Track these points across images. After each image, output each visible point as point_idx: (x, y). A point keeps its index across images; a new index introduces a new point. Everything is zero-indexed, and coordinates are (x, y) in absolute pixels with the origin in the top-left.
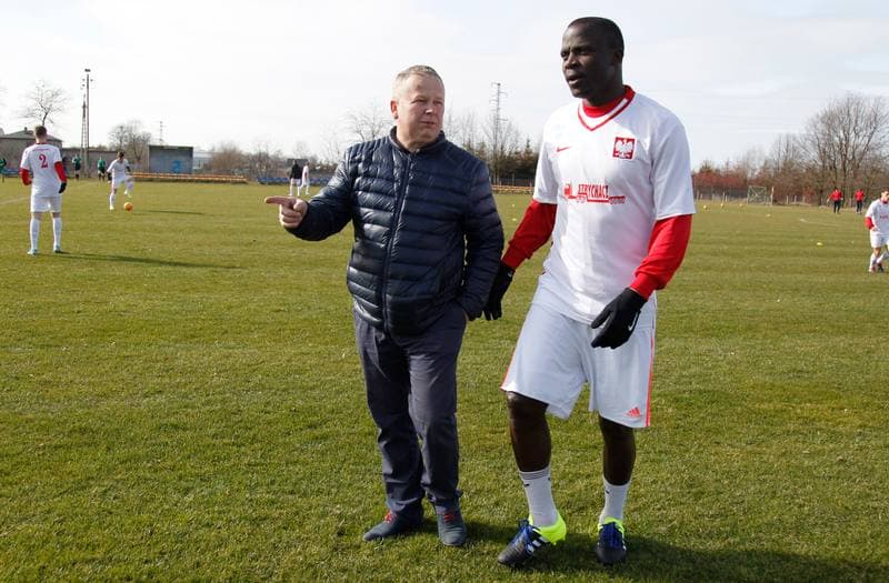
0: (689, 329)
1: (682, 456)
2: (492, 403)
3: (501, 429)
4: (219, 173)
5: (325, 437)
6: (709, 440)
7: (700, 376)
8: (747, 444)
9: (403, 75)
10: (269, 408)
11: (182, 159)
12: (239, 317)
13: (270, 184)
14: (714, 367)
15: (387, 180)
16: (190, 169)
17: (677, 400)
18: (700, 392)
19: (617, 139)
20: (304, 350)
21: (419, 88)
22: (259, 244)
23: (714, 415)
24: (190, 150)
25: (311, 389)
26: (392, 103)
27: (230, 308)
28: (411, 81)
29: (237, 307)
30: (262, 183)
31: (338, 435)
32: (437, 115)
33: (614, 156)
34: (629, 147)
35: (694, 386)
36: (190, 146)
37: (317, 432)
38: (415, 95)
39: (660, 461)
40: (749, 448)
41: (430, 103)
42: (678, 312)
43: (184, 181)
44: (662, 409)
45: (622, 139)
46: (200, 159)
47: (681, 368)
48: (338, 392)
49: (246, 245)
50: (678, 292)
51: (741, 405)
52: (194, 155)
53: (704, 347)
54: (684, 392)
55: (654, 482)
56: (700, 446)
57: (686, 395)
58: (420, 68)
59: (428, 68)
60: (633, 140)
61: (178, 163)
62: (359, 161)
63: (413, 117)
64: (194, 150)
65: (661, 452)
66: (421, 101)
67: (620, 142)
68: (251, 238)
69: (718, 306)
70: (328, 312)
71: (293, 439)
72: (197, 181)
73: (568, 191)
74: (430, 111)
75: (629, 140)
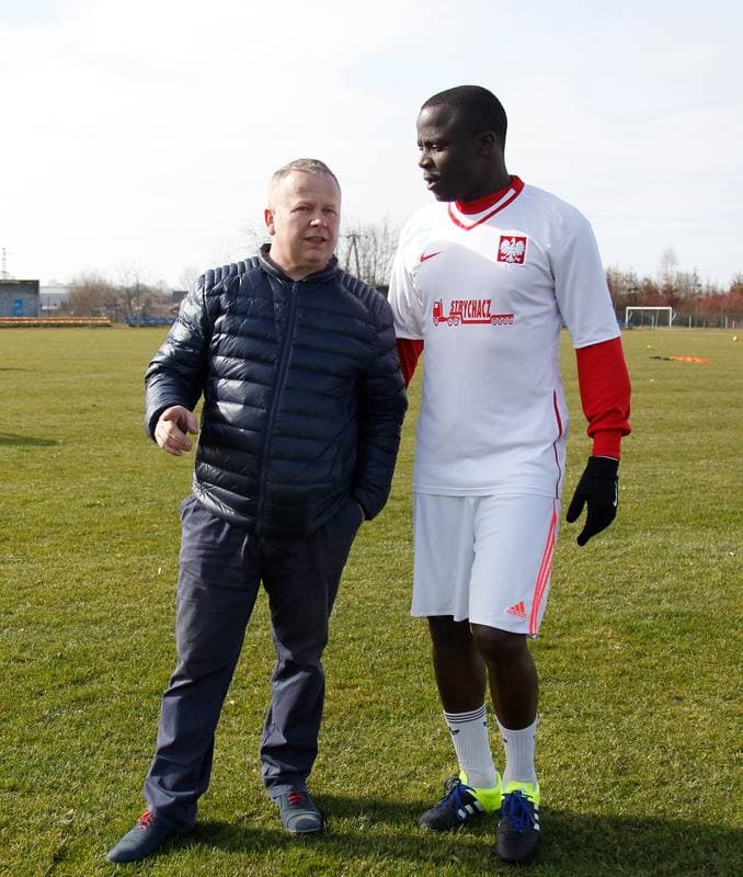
0: (675, 518)
1: (618, 722)
2: (353, 639)
3: (354, 682)
4: (79, 314)
5: (90, 699)
6: (667, 694)
7: (676, 590)
8: (725, 699)
9: (282, 173)
10: (26, 655)
11: (26, 297)
12: (33, 517)
13: (142, 326)
14: (699, 575)
15: (264, 318)
16: (36, 310)
17: (631, 630)
18: (669, 615)
19: (503, 238)
20: (108, 563)
21: (302, 191)
22: (101, 409)
23: (682, 653)
24: (34, 285)
25: (96, 622)
26: (267, 212)
27: (25, 503)
28: (292, 181)
29: (36, 501)
30: (131, 326)
31: (110, 694)
32: (327, 228)
33: (499, 260)
34: (518, 248)
35: (665, 606)
36: (35, 279)
37: (81, 692)
38: (296, 201)
39: (581, 731)
40: (725, 706)
41: (318, 212)
42: (665, 492)
43: (29, 326)
44: (605, 644)
45: (509, 239)
46: (49, 297)
47: (649, 577)
48: (132, 627)
49: (81, 413)
50: (672, 463)
51: (728, 636)
52: (42, 291)
53: (690, 545)
54: (647, 615)
55: (566, 766)
56: (651, 703)
57: (648, 621)
58: (304, 162)
59: (316, 162)
60: (524, 240)
61: (20, 302)
62: (221, 291)
63: (294, 231)
64: (41, 284)
65: (587, 715)
66: (305, 209)
67: (506, 242)
68: (90, 402)
69: (726, 482)
70: (161, 505)
71: (44, 702)
72: (46, 326)
73: (437, 312)
74: (317, 222)
75: (518, 239)
